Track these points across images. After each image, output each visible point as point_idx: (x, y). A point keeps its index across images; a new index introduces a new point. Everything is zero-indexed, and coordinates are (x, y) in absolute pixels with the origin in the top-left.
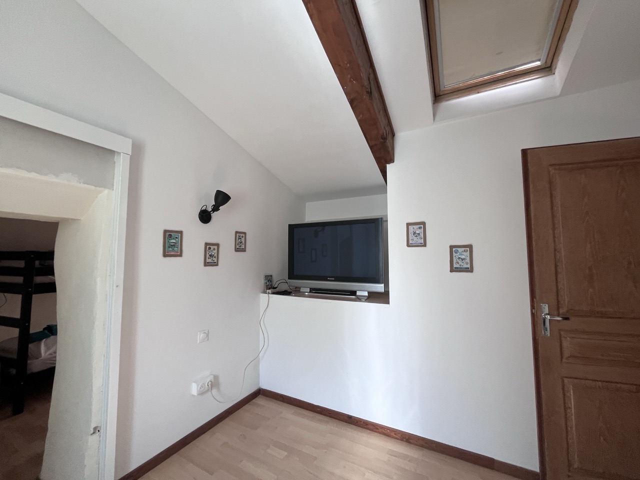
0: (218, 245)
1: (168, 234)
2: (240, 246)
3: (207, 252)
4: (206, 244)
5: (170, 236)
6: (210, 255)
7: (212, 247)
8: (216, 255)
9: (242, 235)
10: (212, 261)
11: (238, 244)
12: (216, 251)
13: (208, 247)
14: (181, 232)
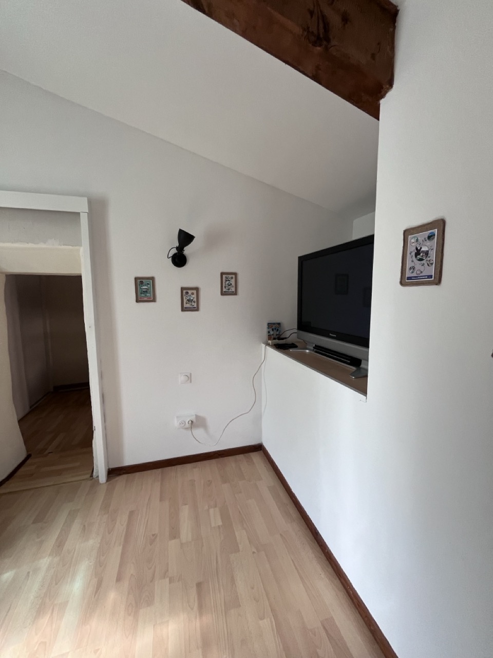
0: (197, 289)
1: (139, 281)
2: (229, 289)
3: (184, 297)
4: (182, 289)
5: (142, 283)
6: (188, 300)
7: (190, 292)
8: (195, 300)
9: (230, 276)
10: (191, 306)
11: (225, 287)
12: (195, 296)
14: (153, 279)
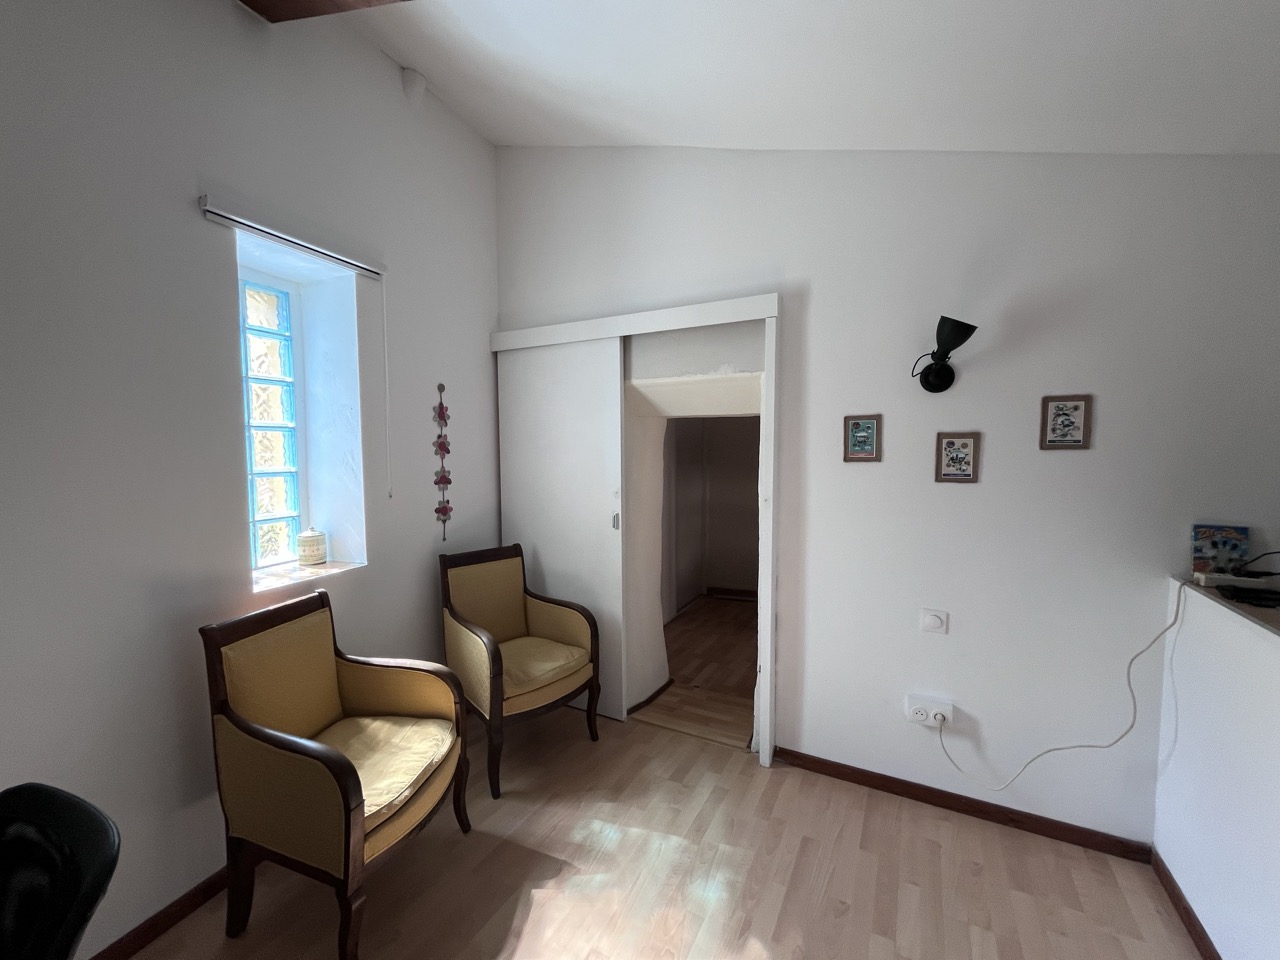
0: (976, 437)
1: (852, 422)
2: (1065, 435)
3: (944, 453)
4: (940, 436)
5: (857, 425)
6: (952, 459)
7: (958, 442)
8: (970, 458)
9: (1070, 404)
10: (959, 472)
11: (1054, 430)
12: (970, 450)
13: (945, 441)
14: (878, 418)
